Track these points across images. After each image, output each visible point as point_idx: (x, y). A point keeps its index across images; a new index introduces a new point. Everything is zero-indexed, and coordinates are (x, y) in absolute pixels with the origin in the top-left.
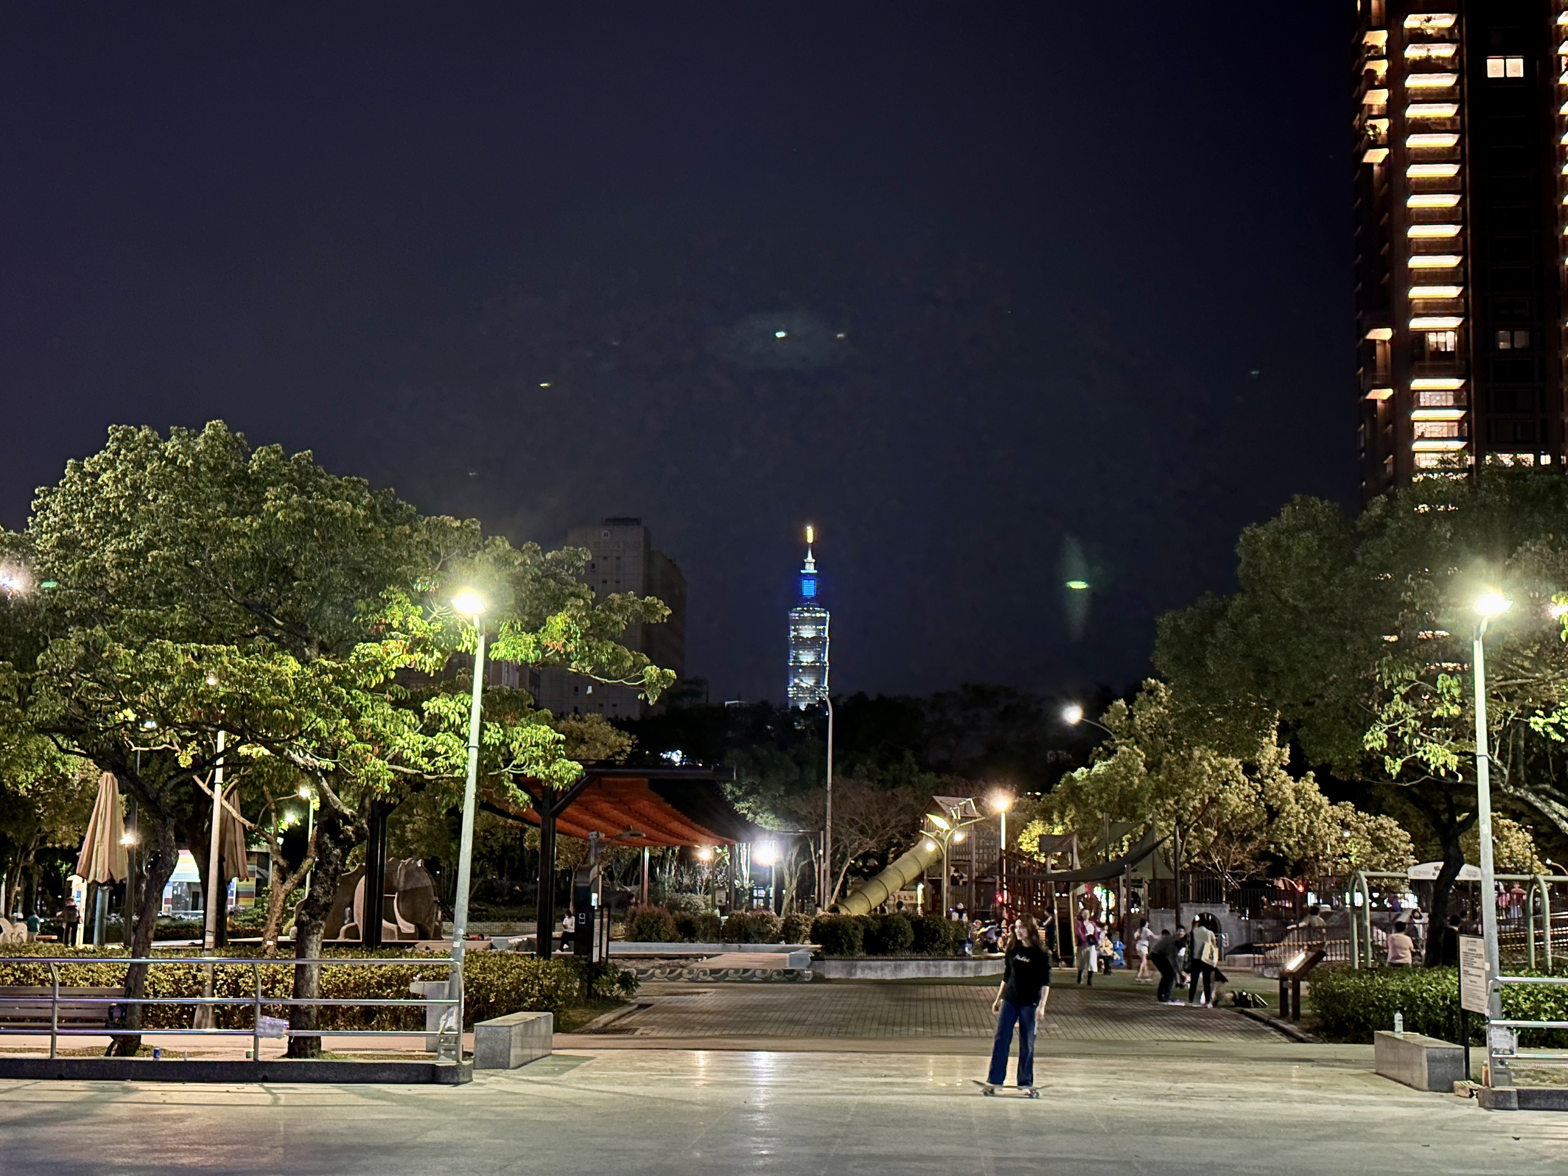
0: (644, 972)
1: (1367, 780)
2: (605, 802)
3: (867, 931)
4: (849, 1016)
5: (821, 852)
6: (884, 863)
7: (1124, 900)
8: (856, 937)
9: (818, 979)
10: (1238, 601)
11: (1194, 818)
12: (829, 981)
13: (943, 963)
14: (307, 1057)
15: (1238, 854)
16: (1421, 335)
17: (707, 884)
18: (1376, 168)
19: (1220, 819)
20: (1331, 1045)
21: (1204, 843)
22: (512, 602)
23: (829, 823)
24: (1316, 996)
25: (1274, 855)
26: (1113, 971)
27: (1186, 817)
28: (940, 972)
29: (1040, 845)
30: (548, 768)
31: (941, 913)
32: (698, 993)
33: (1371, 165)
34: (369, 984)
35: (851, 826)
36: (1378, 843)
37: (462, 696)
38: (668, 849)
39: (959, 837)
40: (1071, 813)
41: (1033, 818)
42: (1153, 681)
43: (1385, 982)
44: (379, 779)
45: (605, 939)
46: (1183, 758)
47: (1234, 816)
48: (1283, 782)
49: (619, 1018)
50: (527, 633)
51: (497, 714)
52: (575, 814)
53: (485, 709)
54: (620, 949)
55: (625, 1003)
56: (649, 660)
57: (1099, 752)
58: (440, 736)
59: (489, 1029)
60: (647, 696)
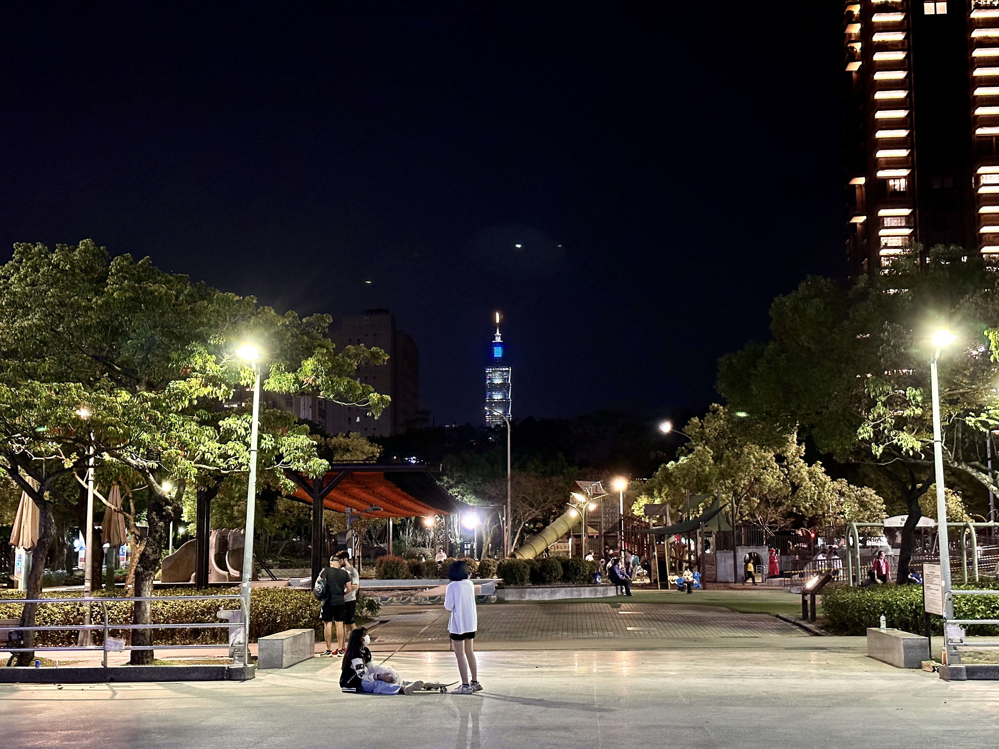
0: (386, 599)
1: (857, 461)
2: (356, 488)
3: (532, 569)
4: (518, 626)
5: (504, 519)
6: (545, 525)
7: (699, 546)
8: (525, 573)
9: (500, 601)
10: (771, 346)
11: (744, 491)
12: (507, 602)
13: (582, 588)
14: (143, 664)
15: (773, 514)
16: (885, 180)
17: (432, 541)
18: (854, 74)
19: (761, 492)
20: (837, 637)
21: (751, 507)
22: (278, 352)
23: (509, 500)
24: (826, 605)
25: (796, 514)
26: (694, 591)
27: (739, 491)
28: (581, 595)
29: (645, 511)
30: (306, 464)
32: (420, 613)
33: (851, 72)
34: (195, 612)
35: (524, 502)
36: (863, 505)
37: (245, 416)
38: (407, 519)
39: (592, 507)
40: (666, 490)
41: (641, 494)
42: (716, 405)
43: (872, 595)
44: (187, 473)
46: (737, 454)
47: (770, 490)
48: (802, 467)
50: (289, 373)
51: (271, 428)
52: (338, 496)
53: (263, 425)
54: (372, 584)
55: (371, 620)
56: (373, 390)
57: (683, 450)
58: (230, 444)
59: (268, 642)
60: (372, 413)
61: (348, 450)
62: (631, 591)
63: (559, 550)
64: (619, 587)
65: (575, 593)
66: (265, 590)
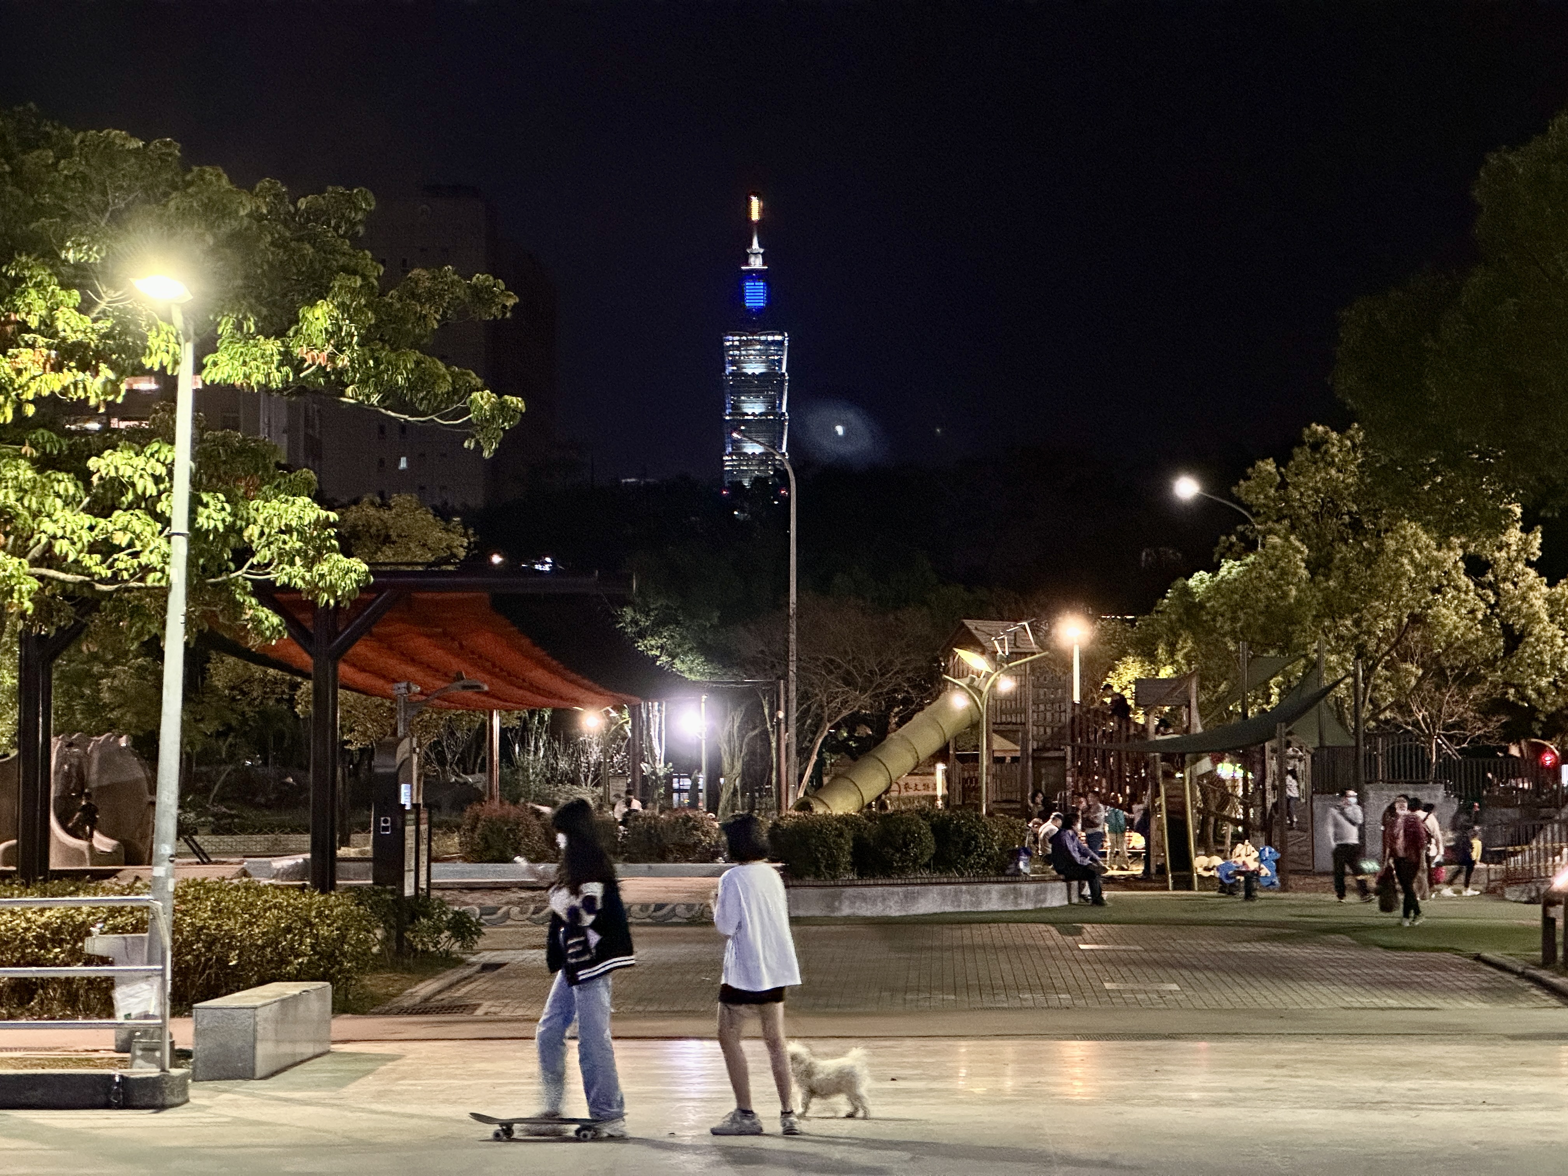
0: (493, 911)
2: (420, 635)
3: (858, 839)
5: (781, 715)
6: (881, 733)
8: (842, 849)
10: (1479, 278)
11: (1385, 647)
13: (984, 887)
15: (1456, 705)
17: (597, 770)
19: (1427, 649)
21: (1400, 687)
23: (793, 667)
25: (1513, 705)
26: (1259, 894)
27: (1372, 644)
28: (980, 903)
30: (310, 570)
31: (978, 808)
34: (22, 940)
35: (830, 672)
37: (155, 446)
38: (532, 714)
39: (1007, 685)
40: (1186, 645)
41: (1125, 654)
42: (1320, 429)
45: (424, 859)
46: (1368, 552)
47: (1449, 645)
48: (1531, 587)
49: (451, 986)
50: (267, 337)
51: (219, 478)
52: (370, 655)
53: (198, 469)
54: (455, 873)
55: (459, 962)
56: (479, 382)
57: (1232, 544)
58: (120, 517)
59: (219, 1013)
60: (477, 443)
61: (387, 540)
62: (1105, 895)
63: (911, 793)
64: (1075, 884)
65: (966, 897)
66: (195, 884)
